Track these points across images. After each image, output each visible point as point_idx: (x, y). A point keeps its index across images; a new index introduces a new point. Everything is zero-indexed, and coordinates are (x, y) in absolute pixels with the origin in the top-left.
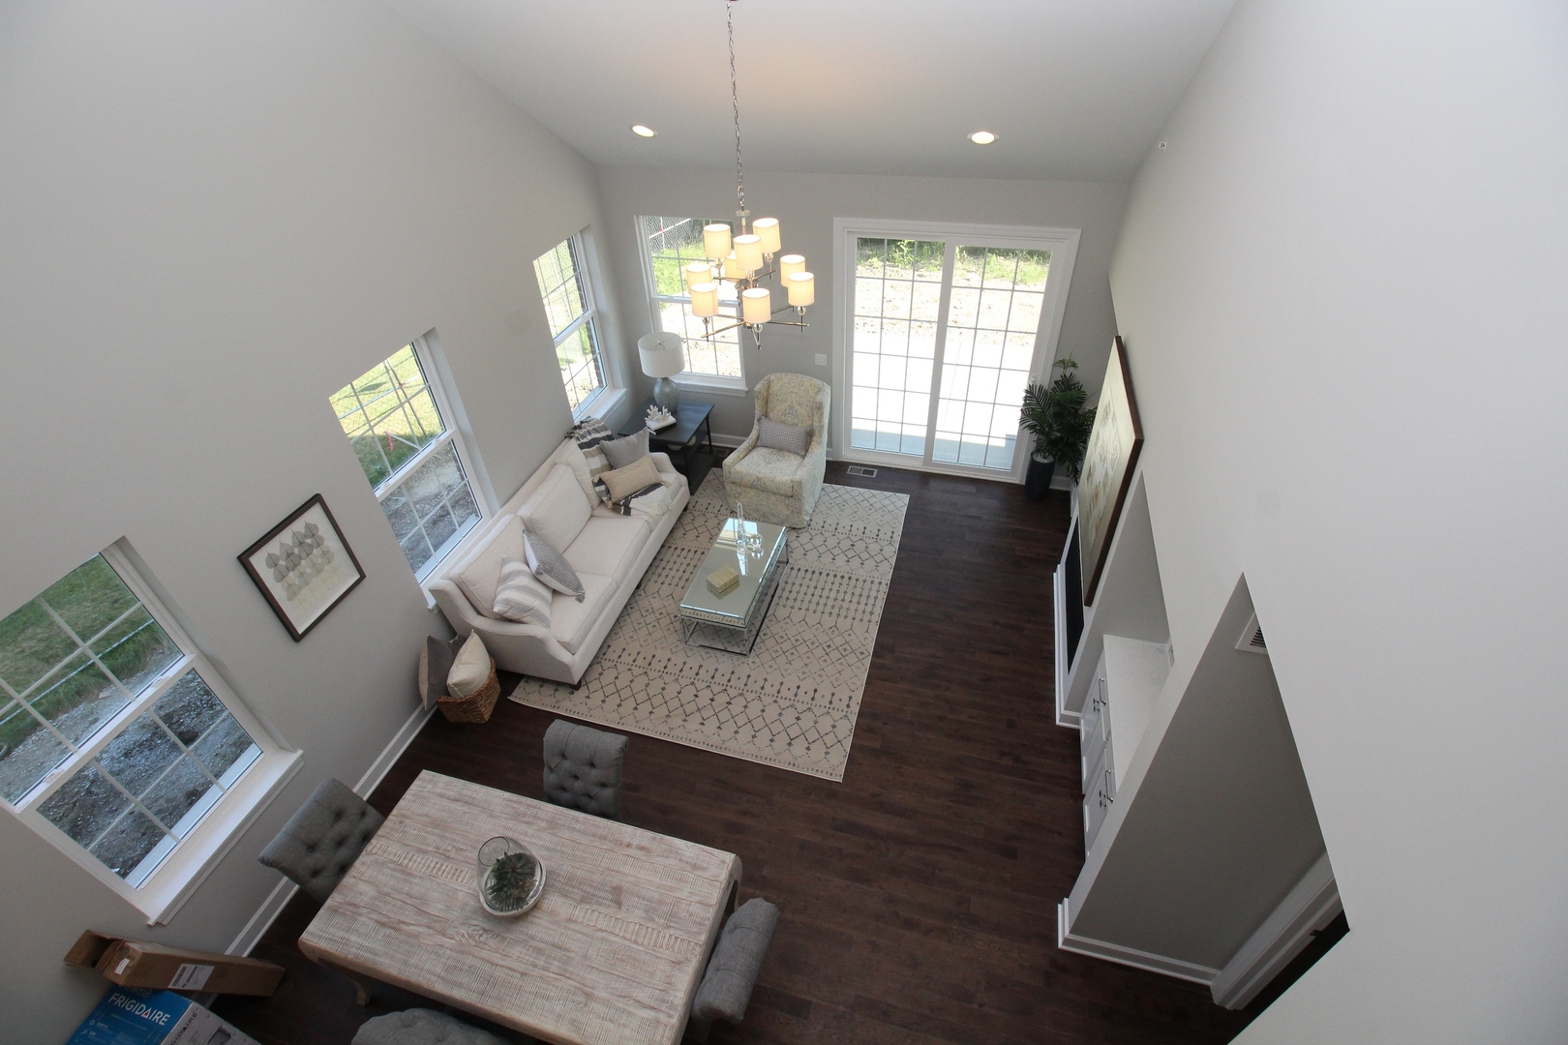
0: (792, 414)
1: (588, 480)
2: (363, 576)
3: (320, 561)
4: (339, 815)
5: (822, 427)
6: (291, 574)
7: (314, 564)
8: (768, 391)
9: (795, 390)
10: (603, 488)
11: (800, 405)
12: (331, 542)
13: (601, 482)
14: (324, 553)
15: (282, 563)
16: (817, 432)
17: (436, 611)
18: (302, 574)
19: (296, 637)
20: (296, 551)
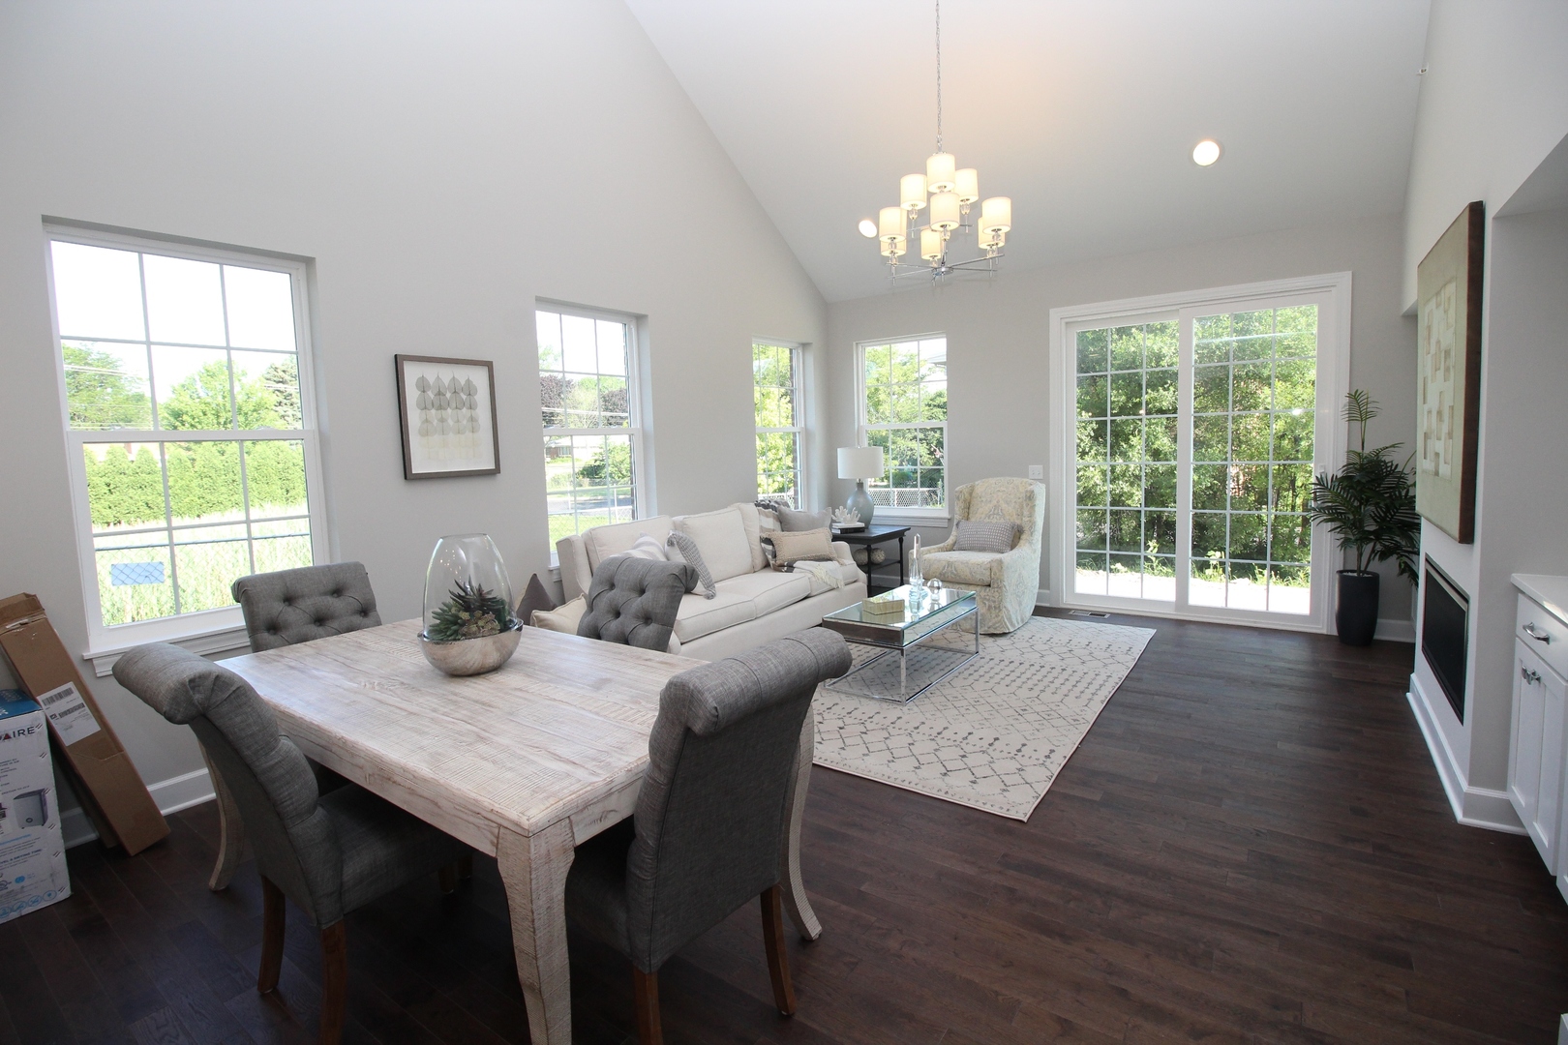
0: (998, 514)
1: (757, 534)
2: (497, 471)
3: (465, 422)
4: (337, 592)
5: (1032, 524)
6: (433, 411)
7: (458, 421)
8: (971, 494)
9: (1002, 489)
10: (770, 547)
11: (1007, 503)
12: (483, 414)
13: (768, 541)
14: (472, 419)
15: (431, 394)
16: (1026, 529)
17: (555, 578)
18: (442, 420)
19: (407, 474)
20: (448, 395)
